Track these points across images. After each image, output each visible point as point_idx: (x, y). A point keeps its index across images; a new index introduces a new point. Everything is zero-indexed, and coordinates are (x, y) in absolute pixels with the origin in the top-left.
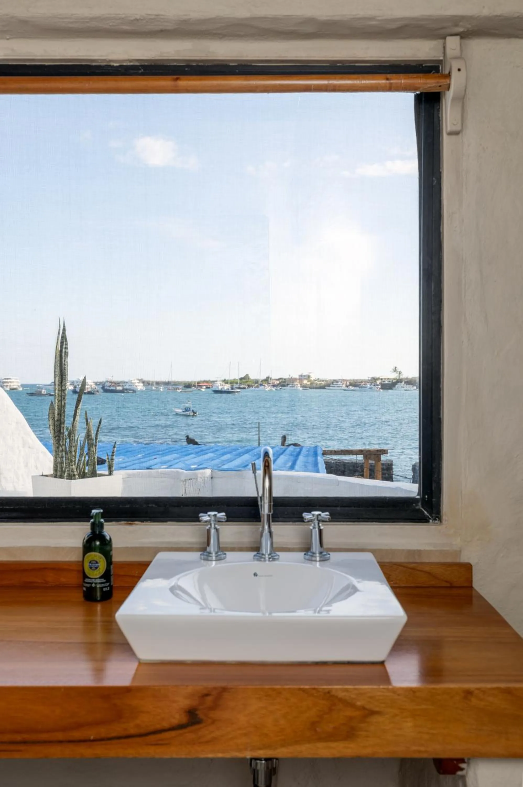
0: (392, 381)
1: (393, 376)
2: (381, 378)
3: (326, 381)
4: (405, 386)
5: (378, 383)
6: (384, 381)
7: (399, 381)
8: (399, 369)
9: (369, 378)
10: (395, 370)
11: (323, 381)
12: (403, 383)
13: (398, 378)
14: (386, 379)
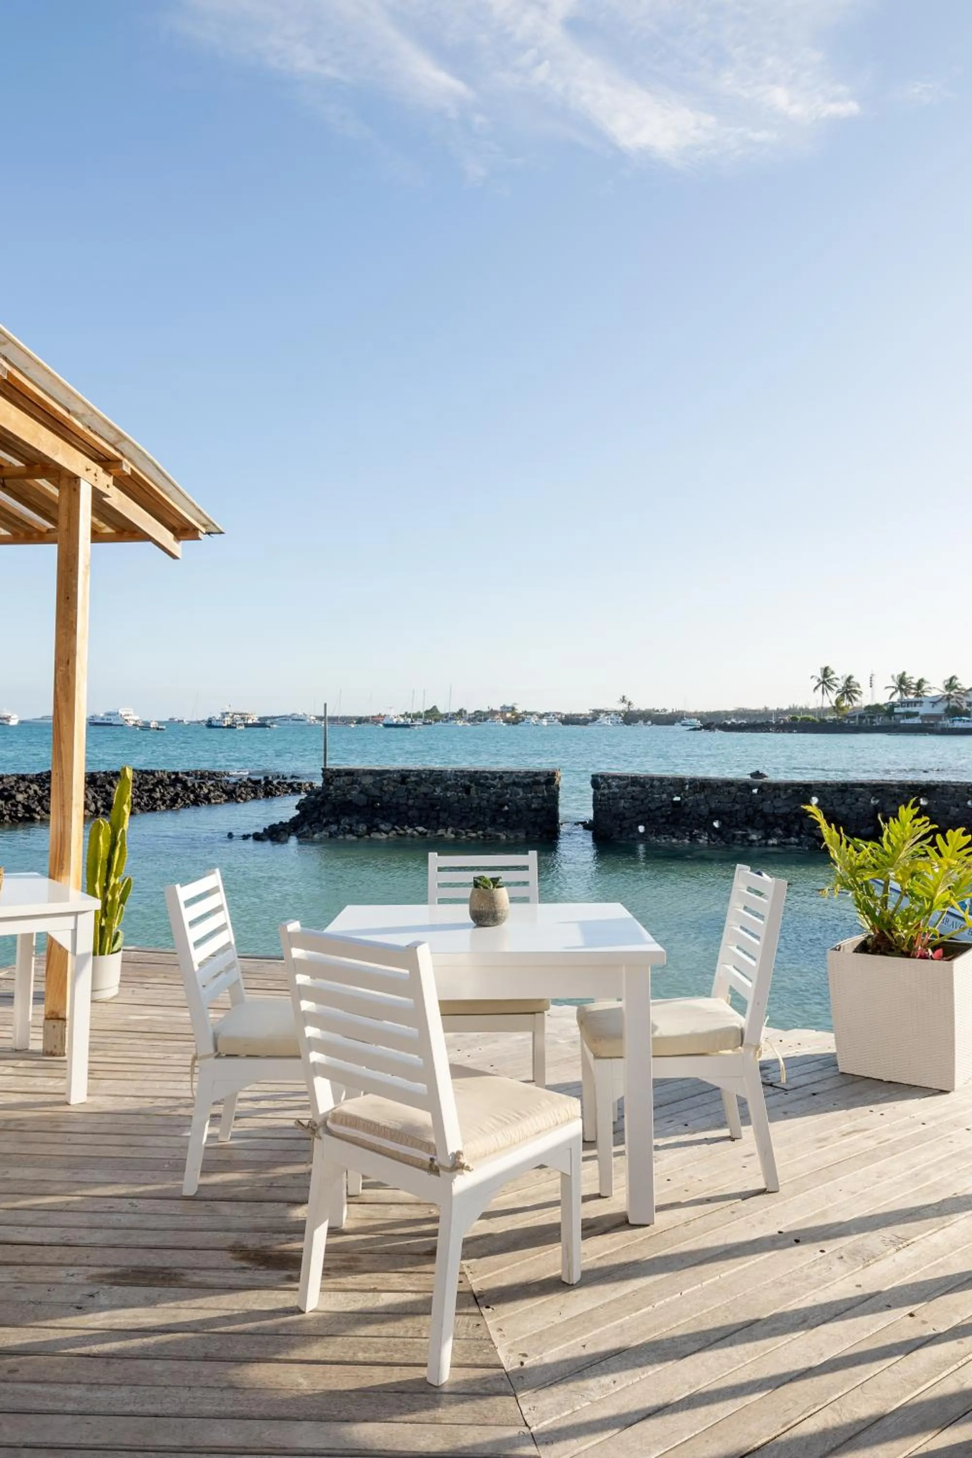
13: (627, 710)
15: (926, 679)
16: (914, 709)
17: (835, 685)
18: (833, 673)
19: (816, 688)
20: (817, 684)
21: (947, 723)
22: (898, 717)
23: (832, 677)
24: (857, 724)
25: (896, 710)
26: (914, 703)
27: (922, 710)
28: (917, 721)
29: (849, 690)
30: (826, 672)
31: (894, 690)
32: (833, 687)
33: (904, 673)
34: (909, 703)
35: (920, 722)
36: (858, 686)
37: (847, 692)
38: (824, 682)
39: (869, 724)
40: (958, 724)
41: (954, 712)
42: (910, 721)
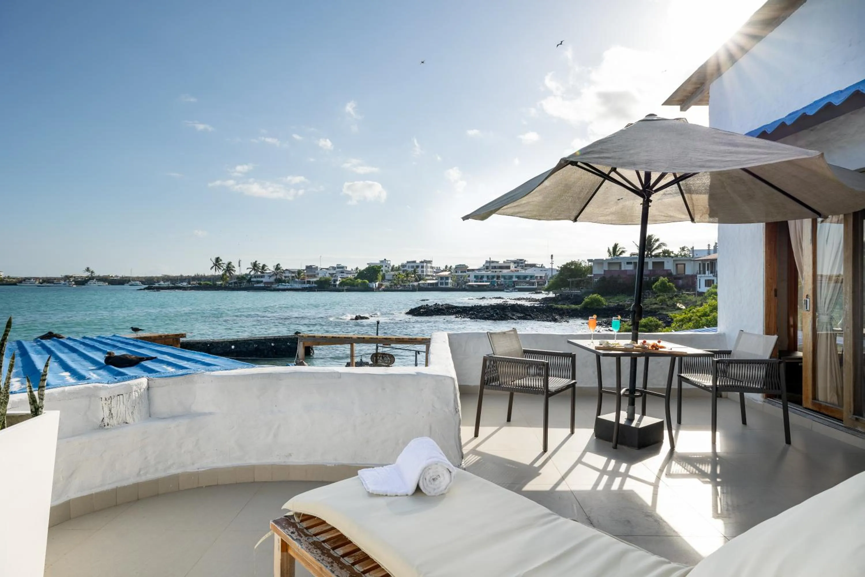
0: (85, 279)
1: (87, 274)
2: (74, 276)
3: (17, 279)
4: (97, 282)
5: (71, 280)
6: (77, 279)
7: (91, 278)
8: (91, 269)
9: (62, 276)
10: (88, 270)
11: (14, 278)
12: (95, 280)
13: (90, 276)
14: (78, 277)
15: (266, 265)
16: (259, 279)
17: (222, 267)
18: (221, 260)
19: (212, 268)
20: (213, 265)
21: (275, 286)
22: (253, 283)
23: (220, 262)
24: (233, 287)
25: (252, 280)
26: (262, 277)
27: (264, 280)
28: (262, 285)
29: (229, 268)
30: (218, 260)
31: (251, 269)
32: (221, 268)
33: (256, 261)
34: (259, 277)
35: (263, 285)
36: (234, 267)
37: (228, 270)
38: (216, 265)
39: (239, 287)
40: (281, 287)
41: (279, 281)
42: (259, 285)
